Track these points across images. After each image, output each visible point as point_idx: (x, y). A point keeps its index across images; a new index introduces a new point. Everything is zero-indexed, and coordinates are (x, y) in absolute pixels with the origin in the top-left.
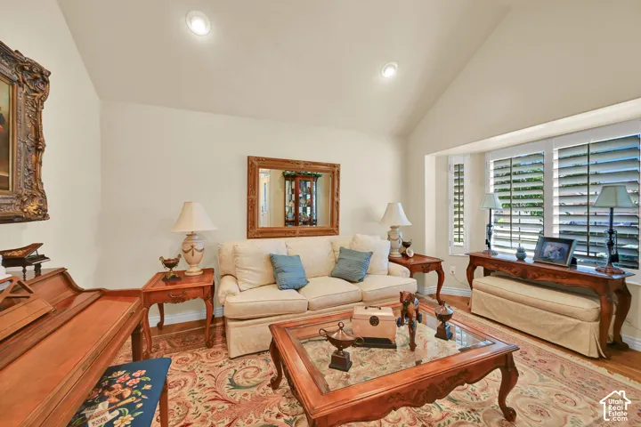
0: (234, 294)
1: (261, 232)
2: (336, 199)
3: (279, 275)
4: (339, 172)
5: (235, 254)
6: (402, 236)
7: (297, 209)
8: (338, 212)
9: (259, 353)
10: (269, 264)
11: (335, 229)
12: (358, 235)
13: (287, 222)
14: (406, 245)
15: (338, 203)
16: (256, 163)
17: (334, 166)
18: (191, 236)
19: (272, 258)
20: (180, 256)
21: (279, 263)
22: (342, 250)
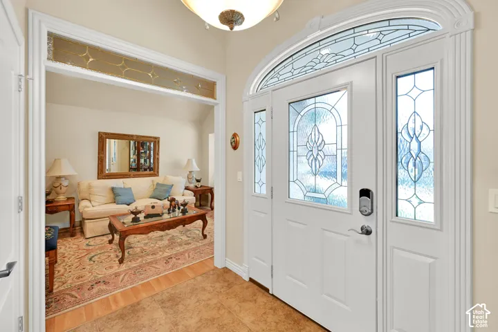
0: (88, 207)
1: (107, 176)
2: (157, 157)
3: (117, 198)
4: (159, 142)
5: (90, 187)
6: (195, 176)
7: (139, 160)
8: (158, 163)
9: (103, 235)
10: (111, 192)
11: (156, 173)
12: (168, 176)
13: (131, 169)
14: (198, 181)
15: (158, 159)
16: (104, 136)
17: (156, 138)
18: (59, 178)
19: (113, 189)
20: (52, 189)
21: (117, 191)
22: (158, 184)
